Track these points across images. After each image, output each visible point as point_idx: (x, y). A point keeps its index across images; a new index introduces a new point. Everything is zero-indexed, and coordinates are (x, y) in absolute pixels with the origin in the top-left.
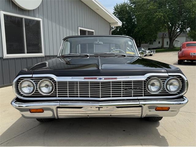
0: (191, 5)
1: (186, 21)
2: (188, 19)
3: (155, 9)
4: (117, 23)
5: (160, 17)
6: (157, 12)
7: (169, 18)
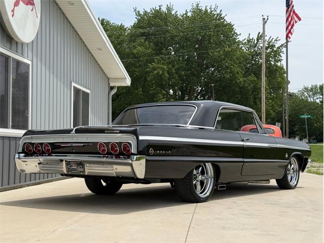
0: (222, 52)
1: (213, 85)
2: (217, 81)
3: (149, 55)
4: (126, 78)
5: (161, 72)
6: (154, 62)
7: (180, 76)
